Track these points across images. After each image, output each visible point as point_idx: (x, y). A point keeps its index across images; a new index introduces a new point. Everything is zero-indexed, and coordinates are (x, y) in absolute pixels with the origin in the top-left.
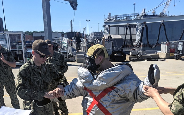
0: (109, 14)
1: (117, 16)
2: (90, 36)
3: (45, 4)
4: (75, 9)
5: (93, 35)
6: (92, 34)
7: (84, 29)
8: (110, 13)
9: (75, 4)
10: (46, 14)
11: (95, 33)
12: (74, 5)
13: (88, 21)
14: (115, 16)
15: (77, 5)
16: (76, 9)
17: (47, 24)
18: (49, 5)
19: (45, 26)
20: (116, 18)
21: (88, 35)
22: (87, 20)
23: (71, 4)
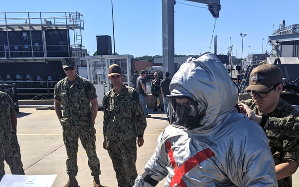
0: (282, 23)
1: (296, 25)
2: (246, 60)
3: (167, 10)
4: (216, 15)
5: (252, 59)
6: (249, 58)
7: (230, 48)
8: (284, 22)
9: (216, 7)
10: (167, 26)
11: (254, 56)
12: (215, 10)
13: (243, 35)
14: (293, 25)
15: (220, 8)
16: (218, 15)
17: (167, 41)
18: (173, 12)
19: (164, 46)
20: (294, 29)
21: (242, 59)
22: (241, 34)
23: (211, 8)
